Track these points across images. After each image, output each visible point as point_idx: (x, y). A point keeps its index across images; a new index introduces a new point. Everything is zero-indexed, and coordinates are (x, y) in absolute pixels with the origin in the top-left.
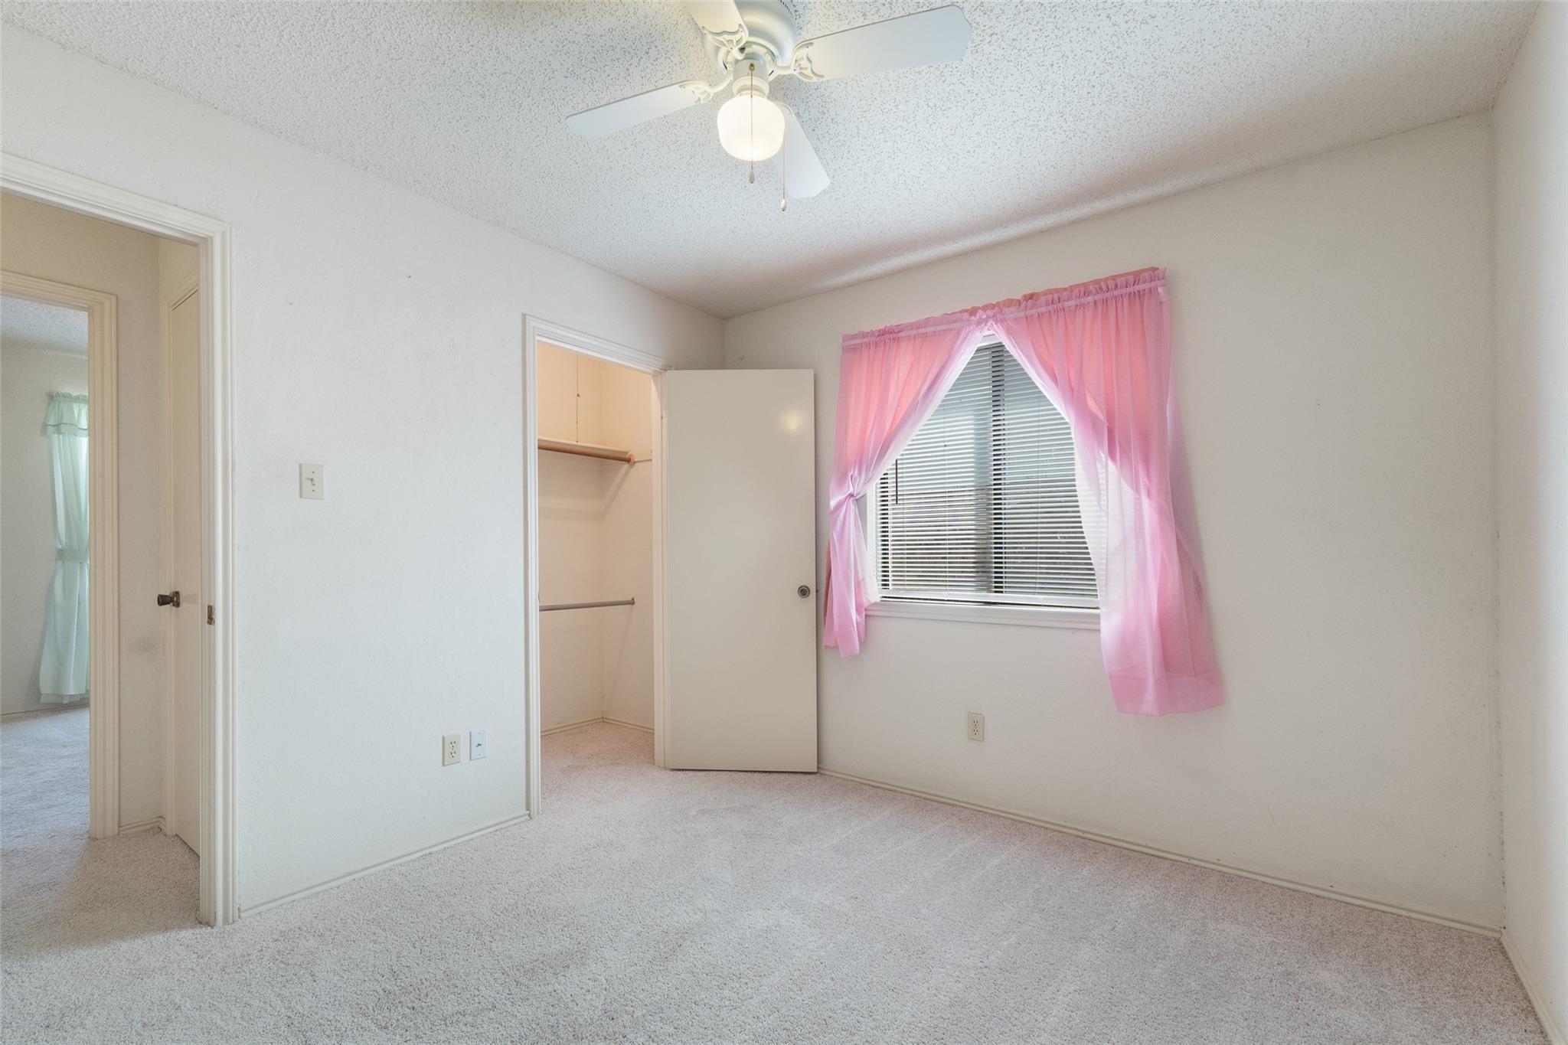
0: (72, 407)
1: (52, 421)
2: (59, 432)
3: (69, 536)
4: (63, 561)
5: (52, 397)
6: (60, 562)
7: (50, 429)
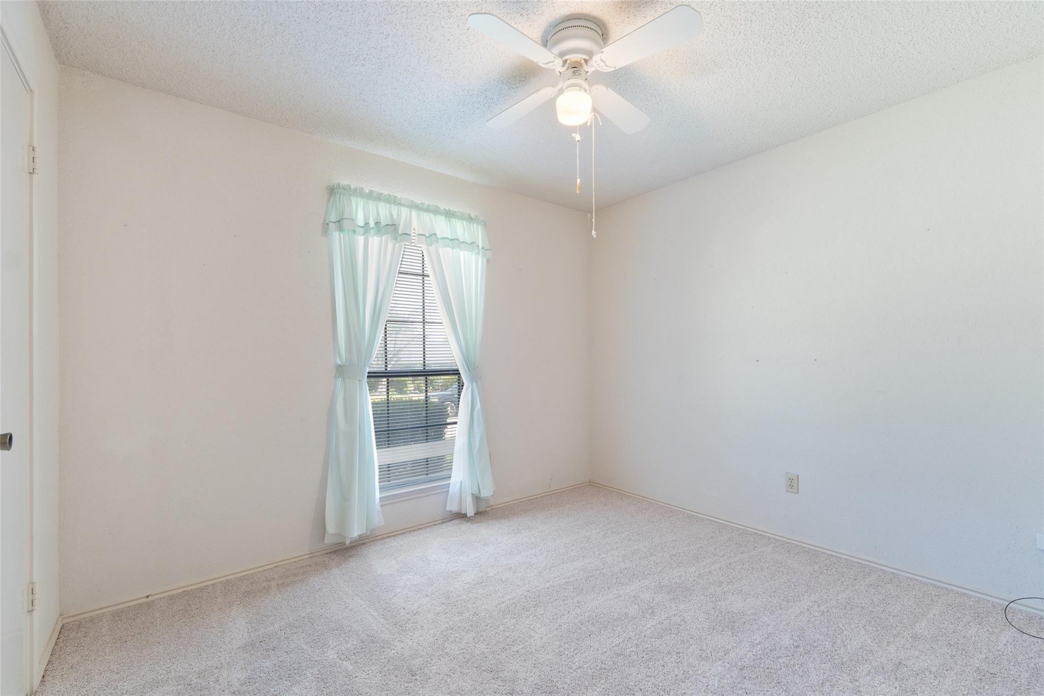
0: (351, 200)
1: (333, 217)
2: (341, 229)
3: (349, 350)
4: (344, 379)
5: (332, 191)
6: (340, 380)
7: (332, 226)
